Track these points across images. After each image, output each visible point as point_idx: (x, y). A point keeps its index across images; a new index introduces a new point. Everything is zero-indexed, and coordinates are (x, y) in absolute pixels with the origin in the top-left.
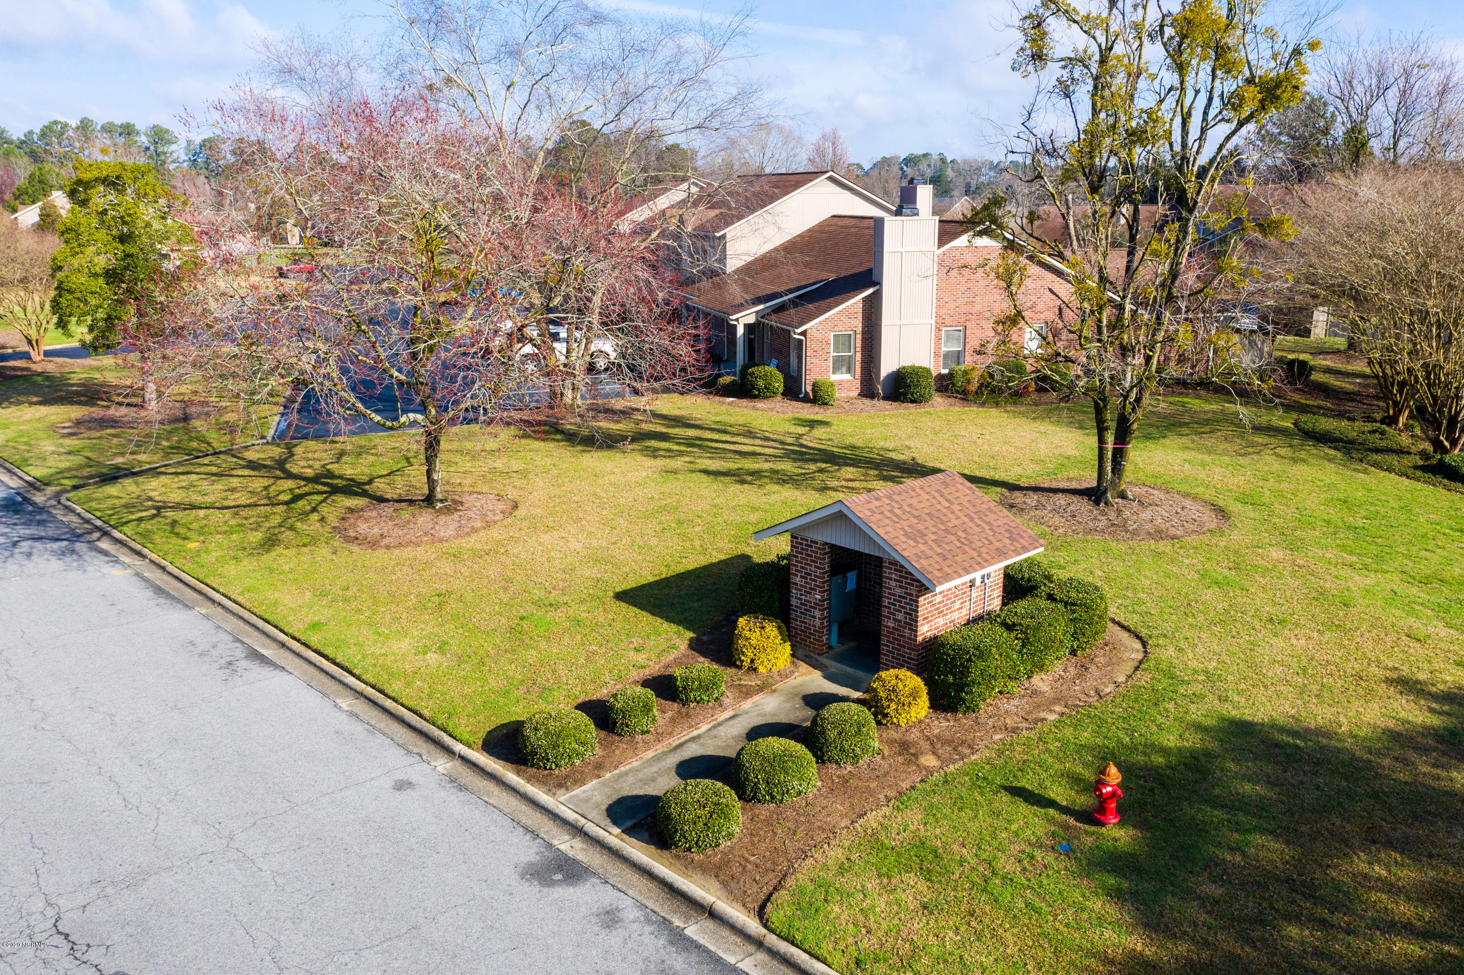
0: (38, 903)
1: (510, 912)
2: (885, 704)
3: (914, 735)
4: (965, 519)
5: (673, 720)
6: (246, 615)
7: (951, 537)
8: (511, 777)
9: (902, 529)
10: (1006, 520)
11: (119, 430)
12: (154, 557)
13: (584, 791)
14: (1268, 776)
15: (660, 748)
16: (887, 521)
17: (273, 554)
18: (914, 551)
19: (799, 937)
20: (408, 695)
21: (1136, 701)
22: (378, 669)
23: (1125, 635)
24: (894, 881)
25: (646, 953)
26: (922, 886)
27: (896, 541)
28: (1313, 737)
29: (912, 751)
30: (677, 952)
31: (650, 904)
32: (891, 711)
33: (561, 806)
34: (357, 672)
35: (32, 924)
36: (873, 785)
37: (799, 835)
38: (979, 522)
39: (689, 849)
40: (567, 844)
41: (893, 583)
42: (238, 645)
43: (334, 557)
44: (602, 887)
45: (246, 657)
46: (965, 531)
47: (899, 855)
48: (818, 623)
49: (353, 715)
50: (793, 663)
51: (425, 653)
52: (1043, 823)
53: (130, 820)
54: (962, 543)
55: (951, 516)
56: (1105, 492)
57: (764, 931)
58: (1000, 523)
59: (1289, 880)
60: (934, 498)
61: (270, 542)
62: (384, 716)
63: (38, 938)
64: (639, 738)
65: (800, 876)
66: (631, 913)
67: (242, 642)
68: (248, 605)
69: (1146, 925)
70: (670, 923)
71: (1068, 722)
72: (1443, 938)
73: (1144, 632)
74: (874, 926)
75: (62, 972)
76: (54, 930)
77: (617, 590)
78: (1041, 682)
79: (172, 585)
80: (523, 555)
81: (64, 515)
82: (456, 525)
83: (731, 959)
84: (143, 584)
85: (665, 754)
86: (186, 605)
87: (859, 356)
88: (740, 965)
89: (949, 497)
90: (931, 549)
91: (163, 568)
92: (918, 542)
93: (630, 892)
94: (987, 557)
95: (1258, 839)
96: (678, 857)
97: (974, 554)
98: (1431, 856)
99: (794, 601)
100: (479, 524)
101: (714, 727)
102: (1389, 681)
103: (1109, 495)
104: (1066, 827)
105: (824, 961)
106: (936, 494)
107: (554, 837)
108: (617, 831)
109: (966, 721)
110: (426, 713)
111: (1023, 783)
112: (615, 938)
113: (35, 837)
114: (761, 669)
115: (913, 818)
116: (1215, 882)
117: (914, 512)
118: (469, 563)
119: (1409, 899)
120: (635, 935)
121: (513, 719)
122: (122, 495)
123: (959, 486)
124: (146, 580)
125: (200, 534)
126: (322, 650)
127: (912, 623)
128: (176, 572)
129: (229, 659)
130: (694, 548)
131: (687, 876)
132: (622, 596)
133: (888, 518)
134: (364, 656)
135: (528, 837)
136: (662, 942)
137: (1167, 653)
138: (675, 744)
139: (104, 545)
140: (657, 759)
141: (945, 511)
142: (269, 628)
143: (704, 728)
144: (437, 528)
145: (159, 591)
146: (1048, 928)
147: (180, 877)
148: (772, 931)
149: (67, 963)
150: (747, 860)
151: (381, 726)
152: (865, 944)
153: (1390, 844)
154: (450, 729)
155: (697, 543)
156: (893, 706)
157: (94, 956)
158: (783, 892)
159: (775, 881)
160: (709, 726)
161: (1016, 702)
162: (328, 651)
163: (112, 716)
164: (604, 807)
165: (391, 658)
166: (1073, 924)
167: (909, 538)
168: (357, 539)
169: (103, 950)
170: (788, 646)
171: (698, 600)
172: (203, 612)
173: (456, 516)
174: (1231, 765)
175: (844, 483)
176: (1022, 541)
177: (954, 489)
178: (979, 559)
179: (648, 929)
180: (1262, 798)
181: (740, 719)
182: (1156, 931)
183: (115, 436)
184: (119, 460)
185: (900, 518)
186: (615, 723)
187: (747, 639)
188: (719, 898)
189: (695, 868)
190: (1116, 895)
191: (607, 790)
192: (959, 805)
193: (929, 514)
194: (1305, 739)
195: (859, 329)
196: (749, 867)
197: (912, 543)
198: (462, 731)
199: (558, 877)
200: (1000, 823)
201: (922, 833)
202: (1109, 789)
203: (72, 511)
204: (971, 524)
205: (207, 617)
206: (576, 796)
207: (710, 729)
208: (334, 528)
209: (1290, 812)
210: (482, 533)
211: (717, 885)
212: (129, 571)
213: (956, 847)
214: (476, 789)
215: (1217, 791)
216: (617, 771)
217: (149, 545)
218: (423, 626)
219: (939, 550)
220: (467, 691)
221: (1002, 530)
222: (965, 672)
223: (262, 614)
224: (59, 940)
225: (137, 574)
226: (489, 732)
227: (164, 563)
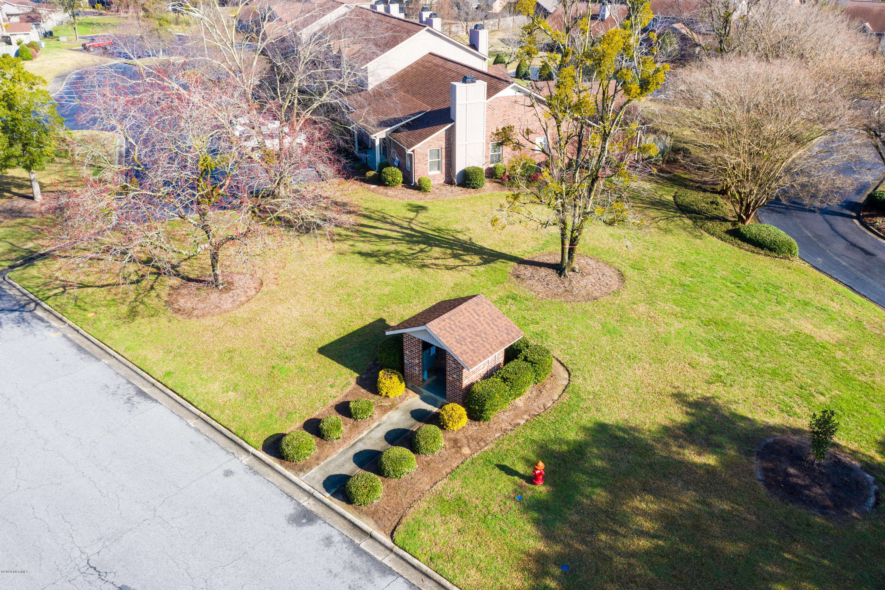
0: (77, 553)
1: (285, 542)
2: (447, 422)
3: (460, 436)
4: (486, 325)
5: (350, 429)
6: (130, 365)
7: (478, 338)
8: (278, 466)
9: (455, 338)
10: (506, 322)
11: (24, 219)
12: (70, 323)
13: (312, 473)
14: (609, 456)
15: (346, 446)
16: (448, 334)
17: (136, 322)
18: (460, 350)
19: (407, 548)
20: (223, 418)
21: (560, 412)
22: (205, 402)
23: (561, 368)
24: (447, 518)
25: (345, 558)
26: (459, 520)
27: (452, 346)
28: (632, 432)
29: (459, 445)
30: (357, 557)
31: (345, 533)
32: (450, 425)
33: (303, 483)
34: (195, 404)
35: (78, 563)
36: (441, 466)
37: (408, 495)
38: (492, 326)
39: (361, 505)
40: (308, 503)
41: (451, 362)
42: (130, 386)
43: (169, 324)
44: (324, 525)
45: (136, 394)
46: (485, 333)
47: (450, 505)
48: (417, 373)
49: (197, 430)
50: (406, 391)
51: (227, 392)
52: (512, 485)
53: (105, 503)
54: (483, 341)
55: (479, 325)
56: (564, 269)
57: (393, 545)
58: (503, 325)
59: (606, 512)
60: (471, 314)
61: (133, 314)
62: (213, 430)
63: (83, 570)
64: (335, 441)
65: (408, 517)
66: (337, 538)
67: (132, 384)
68: (130, 358)
69: (547, 537)
70: (354, 542)
71: (529, 425)
72: (659, 537)
73: (570, 367)
74: (438, 541)
75: (98, 587)
76: (88, 566)
77: (320, 346)
78: (520, 402)
79: (85, 344)
80: (269, 322)
81: (10, 290)
82: (232, 300)
83: (379, 558)
84: (69, 343)
85: (348, 449)
86: (96, 358)
87: (444, 161)
88: (384, 561)
89: (478, 312)
90: (468, 347)
91: (78, 331)
92: (462, 345)
93: (336, 527)
94: (494, 347)
95: (598, 490)
96: (356, 508)
97: (488, 346)
98: (665, 497)
99: (406, 361)
100: (243, 299)
101: (370, 432)
102: (674, 395)
103: (566, 271)
104: (521, 487)
105: (418, 559)
106: (472, 312)
107: (300, 499)
108: (328, 495)
109: (483, 425)
110: (232, 429)
111: (506, 463)
112: (330, 552)
113: (65, 516)
114: (391, 397)
115: (457, 484)
116: (577, 513)
117: (461, 325)
118: (242, 328)
119: (651, 520)
120: (339, 549)
121: (276, 432)
122: (41, 276)
123: (484, 304)
124: (70, 340)
125: (93, 307)
126: (175, 390)
127: (460, 380)
128: (86, 334)
129: (128, 396)
130: (356, 315)
131: (360, 518)
132: (323, 351)
133: (448, 332)
134: (197, 394)
135: (289, 499)
136: (351, 552)
137: (578, 382)
138: (352, 443)
139: (39, 312)
140: (344, 452)
141: (476, 322)
142: (144, 374)
143: (365, 433)
144: (222, 302)
145: (80, 348)
146: (508, 540)
147: (137, 534)
148: (396, 545)
149: (99, 582)
150: (385, 509)
151: (211, 436)
152: (434, 551)
153: (650, 492)
154: (246, 439)
155: (358, 310)
156: (451, 423)
157: (110, 577)
158: (401, 526)
159: (398, 520)
160: (367, 432)
161: (507, 414)
162: (178, 391)
163: (79, 439)
164: (322, 482)
165: (211, 395)
166: (518, 538)
167: (458, 343)
168: (180, 310)
169: (113, 575)
170: (403, 384)
171: (360, 352)
172: (106, 362)
173: (231, 294)
174: (595, 450)
175: (433, 261)
176: (512, 334)
177: (481, 306)
178: (491, 350)
179: (345, 546)
180: (604, 468)
181: (381, 427)
182: (550, 539)
183: (22, 224)
184: (30, 245)
185: (454, 331)
186: (324, 435)
187: (384, 384)
188: (374, 529)
189: (363, 514)
190: (537, 523)
191: (322, 472)
192: (477, 476)
193: (468, 326)
194: (629, 434)
195: (444, 147)
196: (387, 513)
197: (459, 345)
198: (251, 440)
199: (304, 521)
200: (493, 485)
201: (460, 493)
202: (539, 471)
203: (14, 286)
204: (488, 328)
205: (109, 366)
206: (309, 476)
207: (368, 434)
208: (166, 301)
209: (614, 476)
210: (246, 305)
211: (373, 522)
212: (59, 333)
213: (474, 500)
214: (262, 473)
215: (586, 465)
216: (326, 461)
217: (65, 314)
218: (224, 374)
219: (472, 348)
220: (252, 416)
221: (503, 328)
222: (483, 405)
223: (139, 365)
224: (92, 571)
225: (64, 336)
226: (265, 441)
227: (78, 328)
